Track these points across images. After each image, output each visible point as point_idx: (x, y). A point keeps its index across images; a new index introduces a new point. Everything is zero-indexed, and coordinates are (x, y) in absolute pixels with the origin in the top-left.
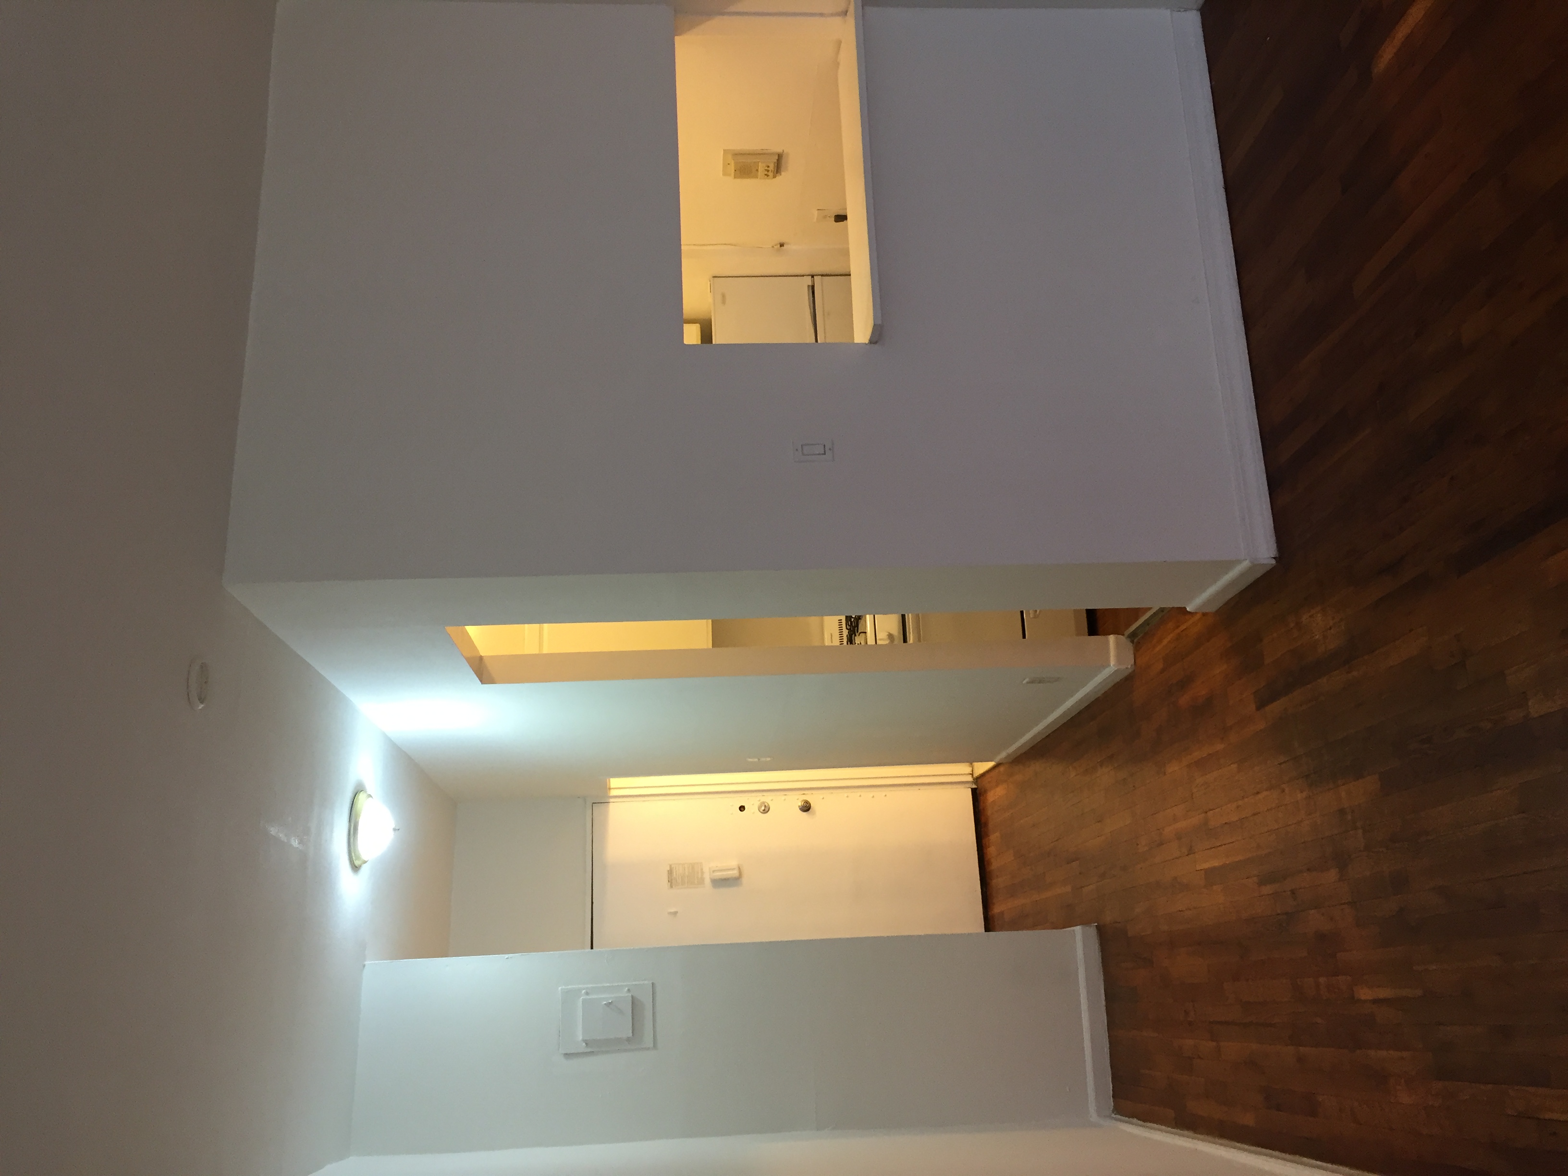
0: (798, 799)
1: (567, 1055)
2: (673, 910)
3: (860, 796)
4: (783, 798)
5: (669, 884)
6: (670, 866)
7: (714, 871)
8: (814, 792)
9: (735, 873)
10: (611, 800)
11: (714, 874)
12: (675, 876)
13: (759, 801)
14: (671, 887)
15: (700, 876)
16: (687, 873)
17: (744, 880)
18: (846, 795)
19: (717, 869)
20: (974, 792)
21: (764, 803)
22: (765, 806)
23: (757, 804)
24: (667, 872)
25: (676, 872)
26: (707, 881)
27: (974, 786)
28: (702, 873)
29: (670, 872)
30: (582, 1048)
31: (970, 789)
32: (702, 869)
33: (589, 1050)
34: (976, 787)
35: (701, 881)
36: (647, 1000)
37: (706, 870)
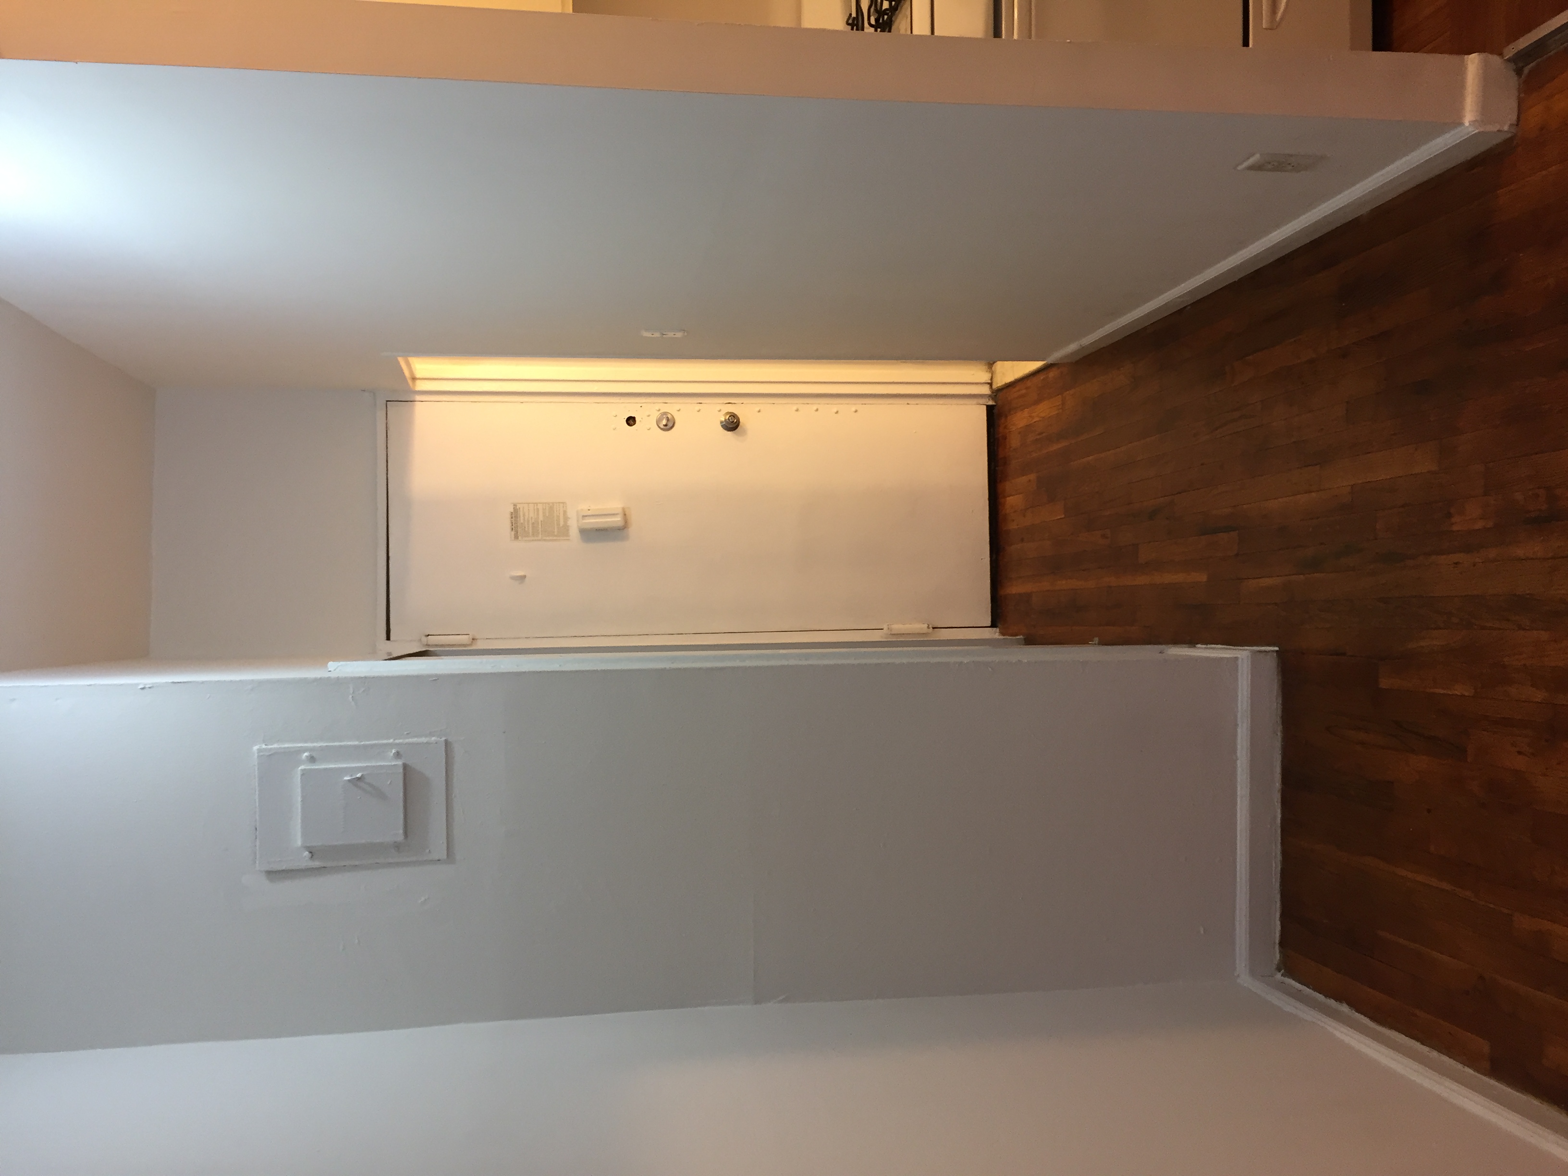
0: (720, 411)
1: (273, 875)
2: (521, 573)
3: (817, 410)
4: (698, 407)
5: (513, 533)
6: (515, 505)
7: (584, 516)
8: (745, 400)
9: (618, 520)
10: (418, 398)
11: (584, 521)
12: (522, 521)
13: (659, 410)
14: (516, 537)
15: (562, 523)
16: (541, 518)
17: (632, 530)
18: (795, 408)
19: (590, 513)
20: (990, 409)
21: (665, 413)
22: (668, 420)
23: (655, 415)
24: (509, 516)
25: (524, 515)
26: (574, 532)
27: (991, 403)
28: (566, 519)
29: (515, 515)
30: (304, 860)
31: (985, 407)
32: (565, 512)
33: (316, 864)
34: (994, 404)
35: (564, 531)
36: (434, 772)
37: (572, 514)
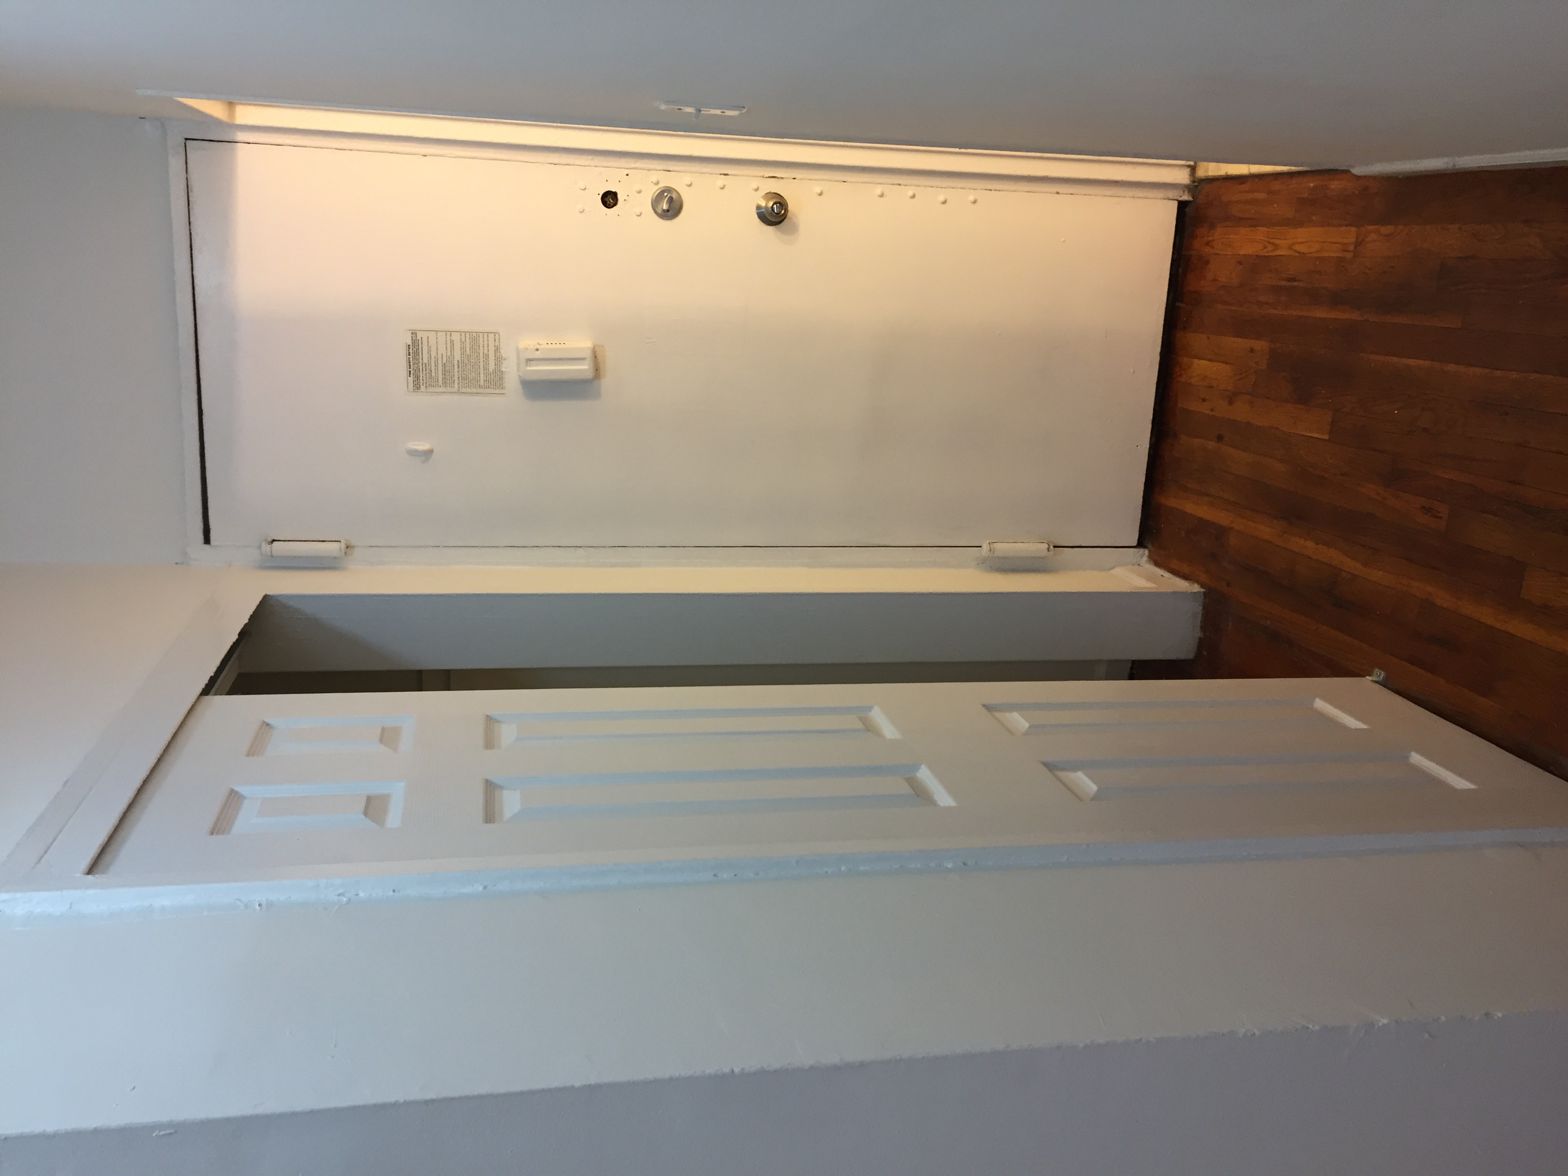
0: (757, 190)
2: (424, 446)
3: (913, 197)
4: (721, 181)
5: (411, 379)
6: (414, 333)
7: (529, 361)
8: (799, 174)
9: (584, 368)
11: (529, 368)
12: (425, 361)
13: (658, 183)
14: (417, 387)
15: (492, 366)
16: (457, 356)
17: (607, 383)
18: (878, 191)
19: (538, 355)
20: (1182, 206)
21: (669, 190)
22: (671, 200)
23: (651, 192)
24: (403, 351)
25: (429, 351)
26: (512, 381)
28: (499, 360)
29: (414, 349)
32: (497, 349)
35: (496, 381)
37: (508, 352)
